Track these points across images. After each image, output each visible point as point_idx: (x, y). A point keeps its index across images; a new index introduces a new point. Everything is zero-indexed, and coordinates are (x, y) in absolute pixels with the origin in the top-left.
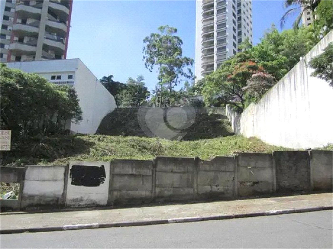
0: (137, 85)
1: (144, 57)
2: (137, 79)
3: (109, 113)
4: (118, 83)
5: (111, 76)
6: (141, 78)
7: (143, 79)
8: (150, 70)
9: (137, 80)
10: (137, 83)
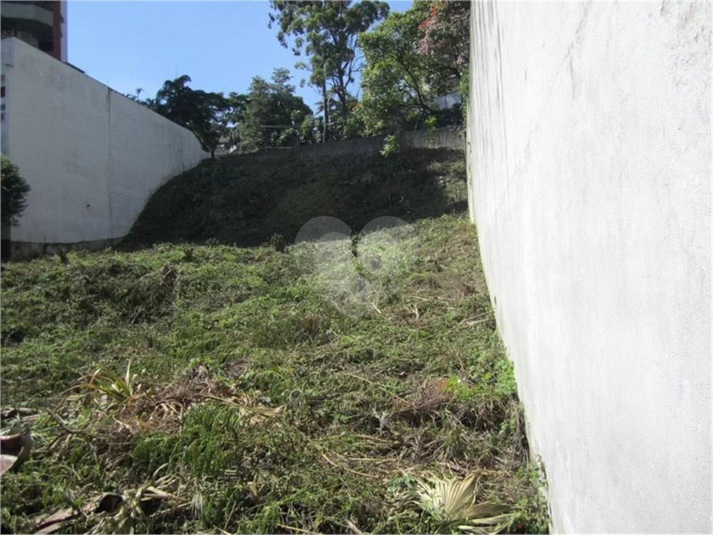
0: (276, 92)
1: (272, 19)
2: (273, 78)
3: (176, 178)
4: (201, 93)
5: (185, 78)
6: (283, 75)
7: (288, 78)
8: (294, 50)
9: (273, 82)
10: (273, 88)
